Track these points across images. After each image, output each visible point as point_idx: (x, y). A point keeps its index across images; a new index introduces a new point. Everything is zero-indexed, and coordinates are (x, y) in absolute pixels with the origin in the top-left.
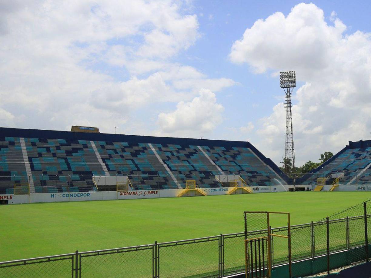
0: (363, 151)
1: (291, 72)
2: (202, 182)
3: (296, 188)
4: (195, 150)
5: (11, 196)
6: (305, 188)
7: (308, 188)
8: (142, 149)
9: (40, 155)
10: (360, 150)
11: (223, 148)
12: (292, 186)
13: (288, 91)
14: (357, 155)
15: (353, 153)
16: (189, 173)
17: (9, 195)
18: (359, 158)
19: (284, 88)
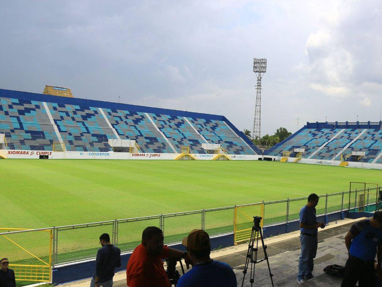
0: (319, 131)
1: (263, 59)
2: (192, 149)
3: (264, 158)
4: (182, 120)
5: (51, 152)
6: (272, 158)
7: (275, 159)
8: (141, 117)
9: (62, 118)
10: (316, 130)
11: (204, 120)
12: (261, 156)
13: (260, 75)
14: (314, 135)
15: (310, 132)
16: (181, 140)
17: (50, 151)
18: (316, 137)
19: (256, 72)
